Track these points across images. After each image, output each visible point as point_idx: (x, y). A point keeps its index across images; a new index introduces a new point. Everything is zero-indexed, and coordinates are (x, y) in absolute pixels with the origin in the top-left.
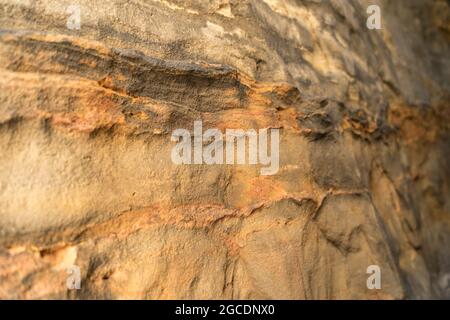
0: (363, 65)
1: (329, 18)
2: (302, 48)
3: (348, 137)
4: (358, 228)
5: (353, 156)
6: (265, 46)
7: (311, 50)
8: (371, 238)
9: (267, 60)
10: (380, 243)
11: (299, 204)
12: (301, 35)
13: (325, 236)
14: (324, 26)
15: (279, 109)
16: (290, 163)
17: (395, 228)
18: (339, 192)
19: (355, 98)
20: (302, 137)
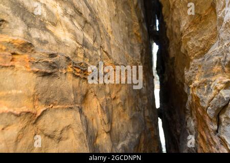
0: (90, 40)
1: (70, 11)
2: (47, 22)
3: (70, 76)
4: (68, 126)
5: (71, 87)
6: (9, 12)
7: (54, 25)
8: (76, 131)
9: (10, 21)
10: (81, 134)
11: (18, 116)
12: (48, 15)
13: (43, 133)
14: (65, 14)
15: (14, 54)
16: (16, 89)
17: (97, 123)
18: (57, 107)
19: (81, 56)
20: (32, 74)
